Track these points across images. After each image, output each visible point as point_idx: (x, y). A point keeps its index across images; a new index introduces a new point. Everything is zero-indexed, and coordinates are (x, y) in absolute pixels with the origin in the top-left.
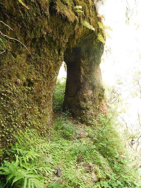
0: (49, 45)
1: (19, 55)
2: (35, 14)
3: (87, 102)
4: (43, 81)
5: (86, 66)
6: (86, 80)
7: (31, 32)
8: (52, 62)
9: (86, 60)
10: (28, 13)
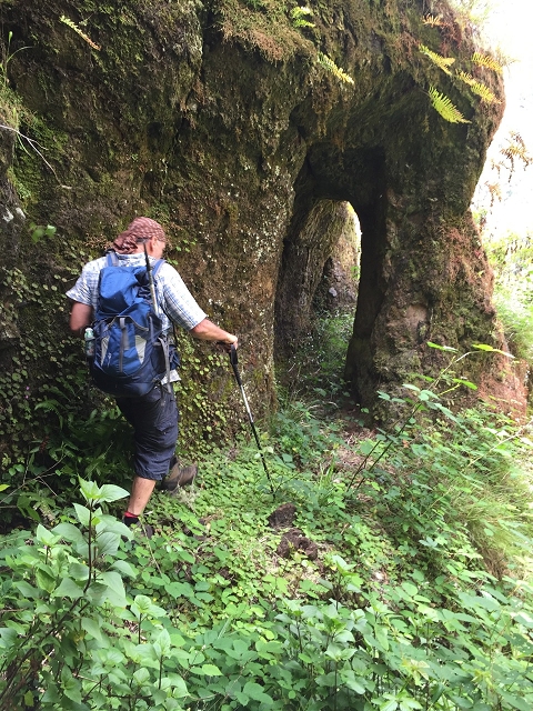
0: (212, 142)
1: (108, 175)
2: (138, 58)
3: (400, 352)
4: (205, 257)
5: (409, 215)
6: (401, 268)
7: (136, 109)
8: (235, 199)
9: (410, 194)
10: (119, 55)
